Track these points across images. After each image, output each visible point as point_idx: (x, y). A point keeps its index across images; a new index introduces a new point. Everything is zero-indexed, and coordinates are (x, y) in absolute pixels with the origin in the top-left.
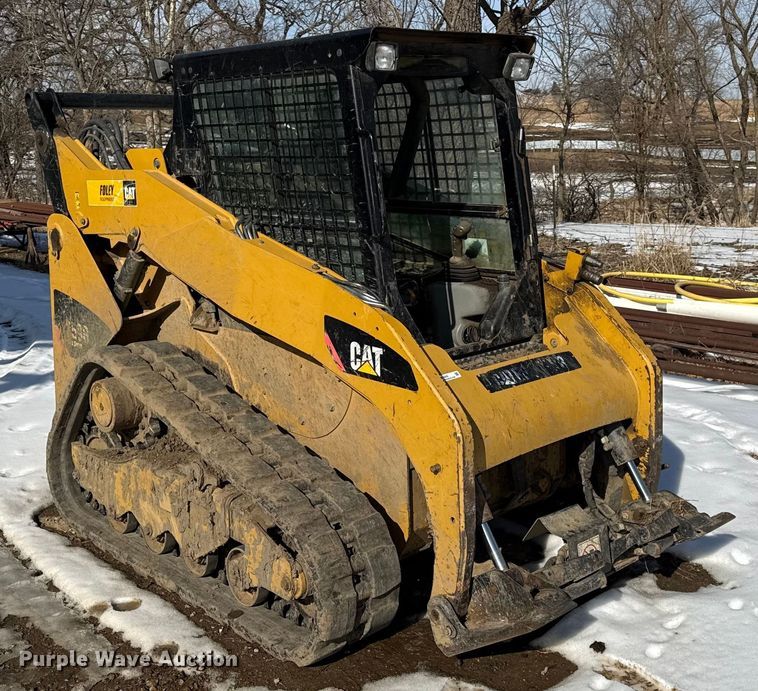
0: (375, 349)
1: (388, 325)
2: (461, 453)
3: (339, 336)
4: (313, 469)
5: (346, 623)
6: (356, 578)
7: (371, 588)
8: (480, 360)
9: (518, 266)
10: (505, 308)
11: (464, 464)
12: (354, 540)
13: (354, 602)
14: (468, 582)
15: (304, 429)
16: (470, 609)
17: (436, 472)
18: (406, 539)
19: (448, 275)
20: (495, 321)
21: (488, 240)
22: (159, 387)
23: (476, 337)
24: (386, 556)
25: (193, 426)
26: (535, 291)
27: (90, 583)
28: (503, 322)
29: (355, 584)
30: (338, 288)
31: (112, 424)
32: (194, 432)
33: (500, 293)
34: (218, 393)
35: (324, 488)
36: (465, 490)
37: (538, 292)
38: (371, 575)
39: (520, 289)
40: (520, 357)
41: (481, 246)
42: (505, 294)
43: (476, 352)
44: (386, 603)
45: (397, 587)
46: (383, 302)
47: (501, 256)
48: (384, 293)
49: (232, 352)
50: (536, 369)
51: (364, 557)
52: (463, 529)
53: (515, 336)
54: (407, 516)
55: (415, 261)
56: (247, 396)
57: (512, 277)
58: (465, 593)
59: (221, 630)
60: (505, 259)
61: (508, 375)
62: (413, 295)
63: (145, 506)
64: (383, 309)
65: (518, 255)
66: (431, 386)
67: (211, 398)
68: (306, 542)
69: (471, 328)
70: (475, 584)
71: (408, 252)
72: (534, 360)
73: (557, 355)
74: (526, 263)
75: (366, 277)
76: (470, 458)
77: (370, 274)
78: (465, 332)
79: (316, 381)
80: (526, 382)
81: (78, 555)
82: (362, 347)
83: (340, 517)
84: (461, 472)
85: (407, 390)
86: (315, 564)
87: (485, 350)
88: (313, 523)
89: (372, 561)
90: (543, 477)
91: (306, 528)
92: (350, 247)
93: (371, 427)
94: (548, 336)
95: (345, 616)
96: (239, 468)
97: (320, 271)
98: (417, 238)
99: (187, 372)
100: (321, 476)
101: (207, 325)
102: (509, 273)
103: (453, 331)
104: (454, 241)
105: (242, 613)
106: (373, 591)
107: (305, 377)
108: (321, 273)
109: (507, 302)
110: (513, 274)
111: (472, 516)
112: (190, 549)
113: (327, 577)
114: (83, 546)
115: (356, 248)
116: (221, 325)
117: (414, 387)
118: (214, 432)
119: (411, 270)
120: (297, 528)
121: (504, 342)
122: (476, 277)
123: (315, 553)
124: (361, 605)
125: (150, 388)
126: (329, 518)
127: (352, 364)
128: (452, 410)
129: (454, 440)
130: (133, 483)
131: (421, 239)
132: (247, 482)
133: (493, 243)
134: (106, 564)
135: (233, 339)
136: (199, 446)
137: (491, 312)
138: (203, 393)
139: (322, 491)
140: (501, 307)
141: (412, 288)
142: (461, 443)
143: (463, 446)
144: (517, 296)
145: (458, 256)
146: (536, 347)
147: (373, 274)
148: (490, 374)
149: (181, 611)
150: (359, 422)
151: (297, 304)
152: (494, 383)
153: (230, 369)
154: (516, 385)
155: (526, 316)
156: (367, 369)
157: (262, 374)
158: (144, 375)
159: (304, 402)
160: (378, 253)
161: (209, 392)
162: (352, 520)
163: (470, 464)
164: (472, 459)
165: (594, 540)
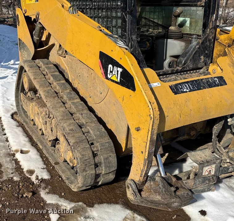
0: (119, 69)
1: (126, 57)
2: (151, 125)
3: (105, 61)
4: (88, 118)
5: (90, 182)
6: (96, 166)
7: (102, 170)
8: (174, 77)
9: (204, 31)
10: (192, 52)
11: (152, 130)
12: (98, 150)
13: (94, 175)
14: (145, 178)
15: (91, 99)
16: (145, 187)
17: (138, 130)
18: (123, 151)
19: (167, 36)
20: (185, 58)
21: (191, 18)
22: (39, 77)
23: (175, 66)
24: (111, 159)
25: (46, 94)
26: (210, 44)
27: (17, 141)
28: (190, 59)
29: (95, 168)
30: (107, 37)
31: (28, 89)
32: (46, 97)
33: (191, 45)
34: (61, 82)
35: (90, 127)
36: (150, 141)
37: (212, 45)
38: (103, 165)
39: (203, 43)
40: (194, 77)
41: (186, 22)
42: (193, 45)
43: (172, 73)
44: (109, 176)
45: (114, 171)
46: (127, 46)
47: (196, 27)
48: (129, 41)
49: (70, 65)
50: (202, 84)
51: (101, 158)
52: (146, 158)
53: (195, 66)
54: (125, 142)
55: (154, 30)
56: (73, 83)
57: (199, 37)
58: (143, 182)
59: (51, 168)
60: (197, 28)
61: (186, 86)
62: (149, 45)
63: (36, 118)
64: (126, 49)
65: (205, 26)
66: (142, 90)
67: (57, 84)
68: (76, 149)
69: (173, 61)
70: (149, 178)
71: (151, 25)
72: (202, 80)
73: (215, 78)
74: (209, 30)
75: (122, 33)
76: (156, 127)
77: (124, 31)
78: (170, 63)
79: (97, 81)
80: (196, 90)
81: (19, 130)
82: (113, 67)
83: (94, 140)
84: (150, 133)
85: (130, 91)
86: (79, 159)
87: (177, 72)
88: (82, 141)
89: (104, 160)
90: (193, 130)
91: (78, 143)
92: (116, 18)
93: (115, 103)
94: (211, 67)
95: (90, 180)
96: (58, 114)
97: (100, 29)
98: (156, 18)
99: (52, 72)
100: (90, 121)
101: (62, 54)
102: (198, 35)
103: (164, 62)
104: (173, 18)
105: (59, 164)
106: (103, 171)
107: (93, 78)
108: (101, 30)
109: (194, 49)
110: (200, 36)
111: (152, 153)
112: (46, 137)
113: (83, 165)
114: (22, 127)
115: (119, 18)
116: (67, 54)
117: (134, 90)
118: (54, 97)
119: (151, 33)
120: (74, 143)
121: (188, 69)
122: (180, 37)
123: (79, 155)
124: (97, 176)
125: (36, 77)
126: (89, 140)
127: (108, 75)
128: (150, 103)
129: (149, 118)
130: (34, 110)
131: (158, 19)
132: (60, 120)
133: (193, 20)
134: (25, 135)
135: (70, 60)
136: (47, 103)
137: (184, 54)
138: (55, 81)
139: (89, 128)
140: (190, 52)
141: (148, 41)
142: (152, 120)
143: (153, 121)
144: (200, 47)
145: (174, 26)
146: (204, 73)
147: (125, 31)
148: (176, 85)
149: (42, 157)
150: (111, 100)
151: (89, 45)
152: (178, 90)
153: (69, 72)
154: (189, 91)
155: (202, 57)
156: (114, 78)
157: (79, 76)
158: (35, 72)
159: (92, 89)
160: (129, 20)
161: (58, 81)
162: (99, 142)
163: (156, 130)
164: (157, 128)
165: (212, 166)
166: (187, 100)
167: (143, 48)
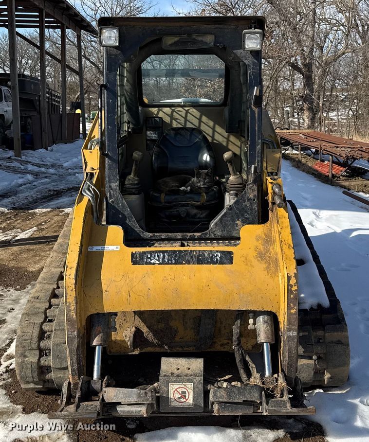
14: (76, 378)
26: (252, 206)
37: (255, 207)
39: (237, 202)
50: (188, 258)
53: (225, 234)
58: (76, 384)
61: (159, 256)
72: (192, 251)
73: (217, 251)
76: (71, 301)
89: (53, 346)
95: (29, 371)
106: (51, 363)
111: (73, 338)
121: (213, 236)
148: (144, 253)
152: (142, 259)
154: (159, 264)
155: (239, 222)
163: (72, 304)
164: (74, 302)
165: (187, 385)
166: (146, 275)
167: (195, 201)
